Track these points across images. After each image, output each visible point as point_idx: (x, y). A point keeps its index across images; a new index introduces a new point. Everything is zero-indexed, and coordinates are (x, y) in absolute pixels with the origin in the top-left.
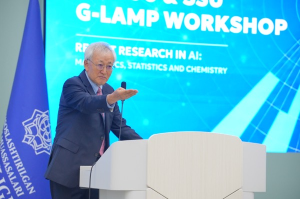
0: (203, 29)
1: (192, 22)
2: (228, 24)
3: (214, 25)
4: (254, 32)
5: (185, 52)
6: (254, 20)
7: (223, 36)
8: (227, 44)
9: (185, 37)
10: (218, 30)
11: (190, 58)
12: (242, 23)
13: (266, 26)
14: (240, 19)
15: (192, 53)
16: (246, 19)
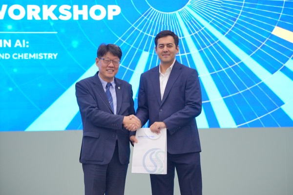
0: (30, 18)
1: (17, 12)
2: (57, 13)
3: (41, 14)
4: (85, 18)
5: (10, 41)
6: (85, 7)
7: (52, 24)
8: (56, 31)
9: (10, 27)
10: (45, 18)
11: (15, 46)
12: (71, 11)
13: (98, 12)
14: (69, 7)
15: (18, 41)
16: (76, 7)
